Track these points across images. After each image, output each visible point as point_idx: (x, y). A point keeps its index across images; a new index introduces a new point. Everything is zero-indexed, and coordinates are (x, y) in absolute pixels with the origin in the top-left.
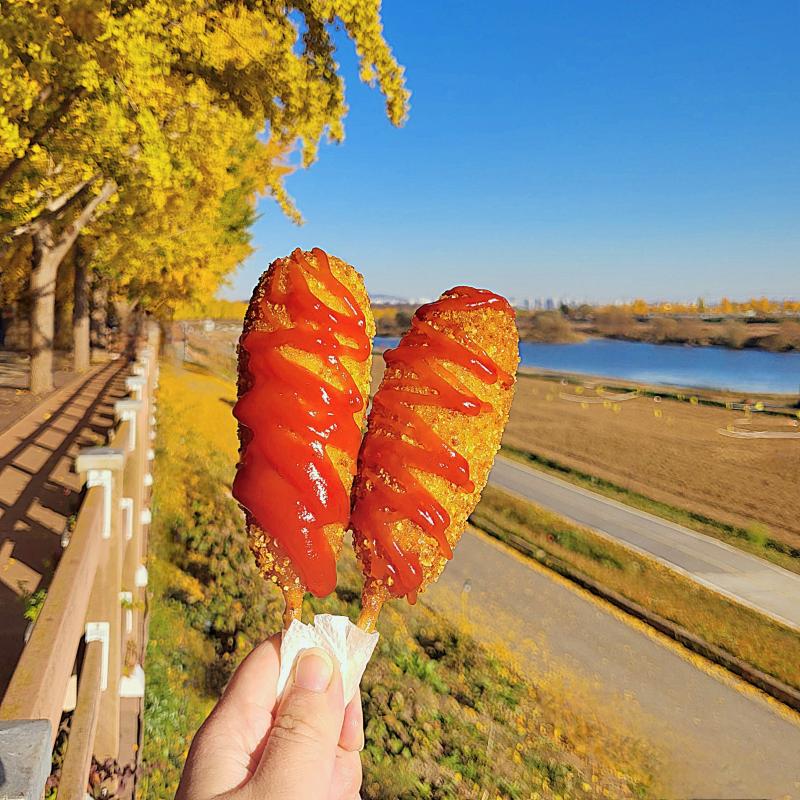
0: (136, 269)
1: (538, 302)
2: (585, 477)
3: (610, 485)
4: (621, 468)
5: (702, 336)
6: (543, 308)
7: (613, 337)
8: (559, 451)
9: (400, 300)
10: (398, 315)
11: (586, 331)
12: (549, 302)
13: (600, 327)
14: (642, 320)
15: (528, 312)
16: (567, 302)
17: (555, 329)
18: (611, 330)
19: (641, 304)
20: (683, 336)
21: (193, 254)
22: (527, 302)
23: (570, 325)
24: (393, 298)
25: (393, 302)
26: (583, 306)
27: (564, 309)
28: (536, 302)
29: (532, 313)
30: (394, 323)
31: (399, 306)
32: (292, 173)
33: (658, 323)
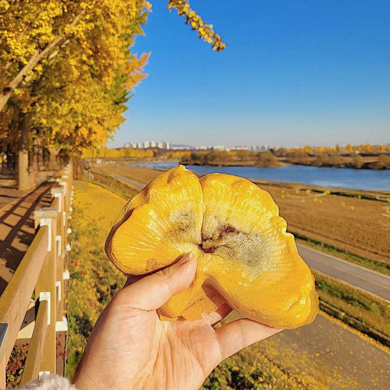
0: (59, 126)
1: (258, 148)
2: (317, 243)
3: (333, 248)
4: (335, 237)
5: (341, 163)
6: (261, 150)
7: (297, 164)
8: (298, 227)
9: (191, 147)
10: (192, 155)
11: (284, 161)
12: (263, 148)
13: (290, 159)
14: (310, 156)
15: (253, 152)
16: (272, 147)
17: (269, 160)
18: (296, 160)
19: (309, 148)
20: (331, 163)
21: (94, 116)
22: (252, 148)
23: (276, 159)
24: (187, 146)
25: (188, 148)
26: (280, 149)
27: (272, 151)
28: (257, 147)
29: (256, 153)
30: (190, 159)
31: (191, 150)
32: (145, 78)
33: (319, 157)
